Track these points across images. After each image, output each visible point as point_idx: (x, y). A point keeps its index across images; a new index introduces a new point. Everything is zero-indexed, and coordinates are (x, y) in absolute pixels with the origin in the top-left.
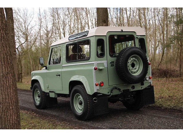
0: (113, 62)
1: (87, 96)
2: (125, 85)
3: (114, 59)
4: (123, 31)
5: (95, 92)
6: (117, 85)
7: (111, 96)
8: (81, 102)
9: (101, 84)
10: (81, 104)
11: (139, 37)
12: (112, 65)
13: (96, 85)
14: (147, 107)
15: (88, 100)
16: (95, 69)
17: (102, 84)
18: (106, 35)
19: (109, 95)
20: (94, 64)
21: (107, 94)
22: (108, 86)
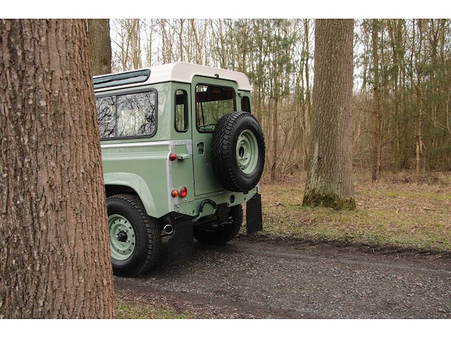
0: (202, 143)
1: (145, 221)
2: (221, 194)
3: (203, 138)
4: (220, 77)
5: (170, 211)
6: (208, 195)
7: (198, 218)
8: (123, 234)
9: (182, 194)
10: (123, 238)
11: (243, 94)
12: (201, 151)
13: (174, 196)
14: (239, 237)
15: (149, 231)
16: (172, 159)
17: (184, 194)
18: (190, 82)
19: (194, 217)
20: (167, 145)
21: (192, 215)
22: (193, 198)
